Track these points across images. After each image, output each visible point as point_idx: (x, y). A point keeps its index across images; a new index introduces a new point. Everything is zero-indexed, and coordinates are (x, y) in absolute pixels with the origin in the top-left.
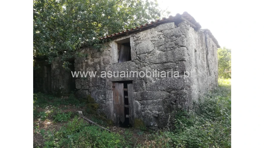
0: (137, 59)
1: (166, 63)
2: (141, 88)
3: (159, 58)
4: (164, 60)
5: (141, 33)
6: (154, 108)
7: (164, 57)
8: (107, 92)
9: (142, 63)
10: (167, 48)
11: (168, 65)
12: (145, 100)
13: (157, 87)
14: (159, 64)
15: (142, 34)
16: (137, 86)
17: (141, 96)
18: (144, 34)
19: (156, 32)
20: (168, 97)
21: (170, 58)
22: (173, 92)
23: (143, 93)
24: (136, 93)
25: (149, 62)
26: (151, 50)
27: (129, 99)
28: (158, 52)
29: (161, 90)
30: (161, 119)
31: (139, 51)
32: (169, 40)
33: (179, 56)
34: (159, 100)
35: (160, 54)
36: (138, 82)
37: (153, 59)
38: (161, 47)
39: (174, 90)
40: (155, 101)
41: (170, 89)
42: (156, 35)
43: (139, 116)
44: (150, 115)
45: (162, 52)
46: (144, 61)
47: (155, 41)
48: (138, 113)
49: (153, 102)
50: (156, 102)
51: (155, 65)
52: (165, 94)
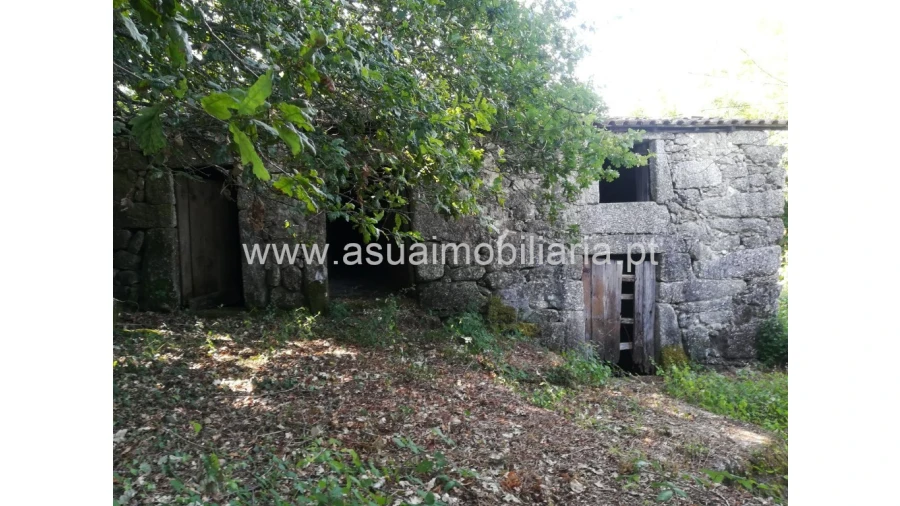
0: (675, 200)
1: (747, 217)
2: (684, 274)
3: (734, 206)
4: (745, 211)
5: (692, 136)
6: (714, 317)
7: (745, 204)
8: (570, 286)
9: (687, 212)
10: (751, 186)
11: (752, 224)
12: (693, 301)
13: (725, 271)
14: (731, 218)
15: (693, 140)
16: (674, 267)
17: (684, 292)
18: (698, 141)
19: (730, 144)
20: (747, 291)
21: (758, 210)
22: (756, 279)
23: (688, 285)
24: (669, 285)
25: (709, 211)
26: (714, 184)
27: (636, 302)
28: (732, 191)
29: (733, 277)
30: (732, 338)
31: (683, 181)
32: (759, 169)
33: (775, 206)
34: (727, 298)
35: (735, 196)
36: (677, 259)
37: (719, 205)
38: (739, 181)
39: (759, 276)
40: (718, 301)
41: (751, 273)
42: (729, 151)
43: (674, 340)
44: (703, 335)
45: (739, 193)
46: (694, 208)
47: (726, 164)
48: (670, 333)
49: (712, 305)
50: (720, 304)
51: (722, 220)
52: (740, 285)
